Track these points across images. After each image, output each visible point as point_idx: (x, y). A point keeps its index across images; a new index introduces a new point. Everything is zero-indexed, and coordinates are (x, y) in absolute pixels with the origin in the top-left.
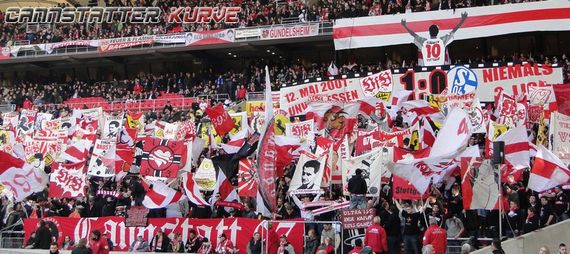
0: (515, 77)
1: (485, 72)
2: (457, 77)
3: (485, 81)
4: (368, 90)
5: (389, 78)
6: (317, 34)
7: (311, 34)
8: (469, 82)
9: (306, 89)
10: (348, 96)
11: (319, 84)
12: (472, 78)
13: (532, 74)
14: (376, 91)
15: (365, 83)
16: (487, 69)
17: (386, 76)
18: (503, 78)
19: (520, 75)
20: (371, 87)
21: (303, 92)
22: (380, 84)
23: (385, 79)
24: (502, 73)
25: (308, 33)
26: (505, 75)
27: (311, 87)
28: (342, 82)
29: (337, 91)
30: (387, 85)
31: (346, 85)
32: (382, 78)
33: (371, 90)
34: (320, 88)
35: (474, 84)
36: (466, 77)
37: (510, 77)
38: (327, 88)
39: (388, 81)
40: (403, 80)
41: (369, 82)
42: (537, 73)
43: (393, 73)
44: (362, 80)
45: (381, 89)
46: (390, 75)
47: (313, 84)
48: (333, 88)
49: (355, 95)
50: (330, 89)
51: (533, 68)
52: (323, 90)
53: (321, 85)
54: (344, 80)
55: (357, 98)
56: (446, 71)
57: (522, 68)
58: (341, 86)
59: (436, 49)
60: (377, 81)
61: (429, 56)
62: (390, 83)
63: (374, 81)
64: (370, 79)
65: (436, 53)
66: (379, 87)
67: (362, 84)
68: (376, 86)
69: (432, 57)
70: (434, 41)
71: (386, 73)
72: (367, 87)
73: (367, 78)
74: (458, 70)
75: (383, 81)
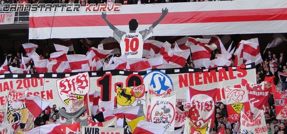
0: (211, 82)
1: (181, 77)
2: (153, 82)
3: (181, 86)
4: (63, 91)
5: (86, 81)
8: (164, 88)
10: (43, 96)
12: (167, 83)
13: (226, 78)
15: (62, 85)
16: (183, 75)
17: (83, 79)
18: (198, 83)
19: (216, 81)
20: (67, 89)
22: (76, 86)
23: (82, 82)
24: (198, 78)
26: (200, 81)
27: (6, 84)
28: (39, 81)
30: (84, 88)
31: (42, 84)
32: (79, 81)
33: (67, 92)
34: (15, 85)
36: (162, 83)
37: (206, 82)
38: (22, 85)
39: (84, 84)
40: (100, 83)
41: (66, 84)
42: (232, 77)
43: (90, 76)
44: (59, 81)
46: (88, 78)
47: (9, 81)
48: (29, 86)
49: (50, 95)
50: (25, 86)
51: (227, 73)
52: (19, 88)
53: (17, 82)
54: (41, 78)
55: (52, 98)
56: (143, 76)
57: (217, 74)
58: (37, 85)
59: (135, 43)
60: (73, 83)
61: (127, 50)
62: (87, 86)
63: (71, 83)
64: (67, 81)
65: (134, 47)
66: (74, 89)
67: (59, 85)
68: (72, 88)
69: (130, 51)
70: (133, 34)
71: (84, 76)
72: (63, 88)
73: (65, 79)
74: (154, 74)
75: (80, 84)
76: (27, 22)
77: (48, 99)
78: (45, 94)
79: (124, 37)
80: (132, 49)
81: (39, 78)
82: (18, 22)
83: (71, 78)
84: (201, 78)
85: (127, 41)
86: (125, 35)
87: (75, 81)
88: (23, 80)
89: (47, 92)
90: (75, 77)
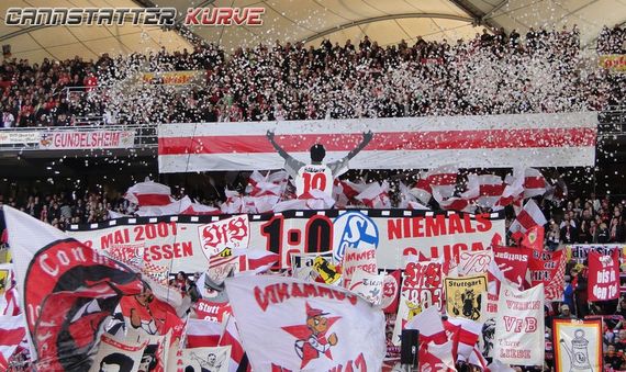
0: (436, 234)
1: (390, 223)
2: (347, 229)
3: (391, 237)
4: (209, 244)
5: (244, 227)
8: (365, 237)
9: (110, 236)
10: (176, 250)
11: (131, 228)
12: (370, 231)
13: (461, 230)
14: (221, 247)
15: (206, 234)
16: (395, 220)
17: (239, 224)
18: (417, 234)
19: (444, 232)
20: (215, 240)
21: (105, 241)
22: (229, 235)
23: (237, 229)
24: (417, 226)
26: (421, 231)
27: (118, 233)
28: (170, 228)
29: (159, 241)
30: (240, 238)
31: (175, 233)
32: (233, 227)
33: (214, 245)
34: (133, 235)
35: (374, 240)
36: (362, 230)
37: (429, 235)
38: (144, 235)
39: (241, 232)
40: (265, 230)
41: (213, 232)
42: (469, 230)
43: (251, 220)
44: (202, 227)
45: (230, 244)
46: (247, 223)
47: (122, 229)
48: (154, 236)
49: (188, 249)
50: (148, 236)
51: (462, 221)
52: (138, 239)
53: (135, 230)
54: (173, 223)
55: (191, 254)
56: (332, 220)
57: (447, 221)
58: (166, 234)
59: (319, 180)
60: (224, 232)
62: (245, 235)
63: (221, 231)
64: (214, 227)
65: (318, 187)
66: (226, 241)
67: (202, 234)
68: (223, 239)
70: (317, 168)
71: (240, 220)
72: (209, 239)
73: (211, 225)
74: (350, 217)
75: (234, 232)
77: (185, 255)
78: (180, 247)
79: (301, 170)
81: (170, 222)
83: (220, 224)
84: (422, 226)
85: (306, 176)
86: (303, 169)
87: (227, 228)
88: (144, 226)
89: (184, 244)
90: (226, 221)
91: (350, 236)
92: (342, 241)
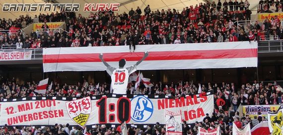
0: (180, 106)
1: (159, 102)
2: (138, 104)
3: (159, 108)
4: (71, 111)
5: (89, 103)
6: (30, 58)
7: (25, 58)
8: (146, 109)
9: (23, 105)
10: (56, 114)
11: (34, 102)
12: (149, 105)
13: (192, 104)
14: (78, 113)
15: (70, 106)
16: (161, 100)
17: (87, 102)
18: (171, 106)
19: (184, 105)
20: (75, 109)
21: (20, 108)
22: (82, 107)
23: (86, 104)
24: (171, 103)
25: (22, 57)
26: (173, 105)
27: (27, 104)
28: (52, 102)
29: (47, 109)
30: (87, 109)
31: (55, 105)
32: (84, 103)
33: (75, 112)
34: (34, 105)
35: (151, 110)
36: (145, 105)
37: (177, 106)
38: (39, 106)
39: (88, 105)
40: (98, 104)
41: (74, 105)
42: (196, 102)
43: (92, 99)
44: (68, 103)
45: (83, 112)
46: (90, 101)
47: (29, 102)
48: (45, 106)
49: (61, 113)
50: (42, 107)
51: (193, 99)
52: (37, 107)
53: (36, 103)
54: (54, 100)
55: (63, 116)
56: (130, 99)
57: (185, 100)
58: (50, 105)
59: (122, 76)
60: (79, 105)
61: (116, 81)
62: (90, 107)
63: (77, 105)
64: (74, 103)
65: (122, 79)
66: (81, 110)
67: (68, 106)
68: (79, 109)
69: (118, 81)
70: (121, 70)
71: (87, 99)
72: (71, 109)
73: (72, 102)
74: (139, 98)
75: (85, 106)
76: (41, 59)
77: (60, 116)
78: (57, 112)
79: (114, 72)
80: (120, 81)
81: (52, 100)
82: (34, 59)
83: (77, 101)
84: (174, 103)
85: (116, 74)
86: (115, 71)
87: (81, 103)
88: (40, 101)
89: (59, 111)
90: (81, 100)
91: (139, 108)
92: (135, 110)
